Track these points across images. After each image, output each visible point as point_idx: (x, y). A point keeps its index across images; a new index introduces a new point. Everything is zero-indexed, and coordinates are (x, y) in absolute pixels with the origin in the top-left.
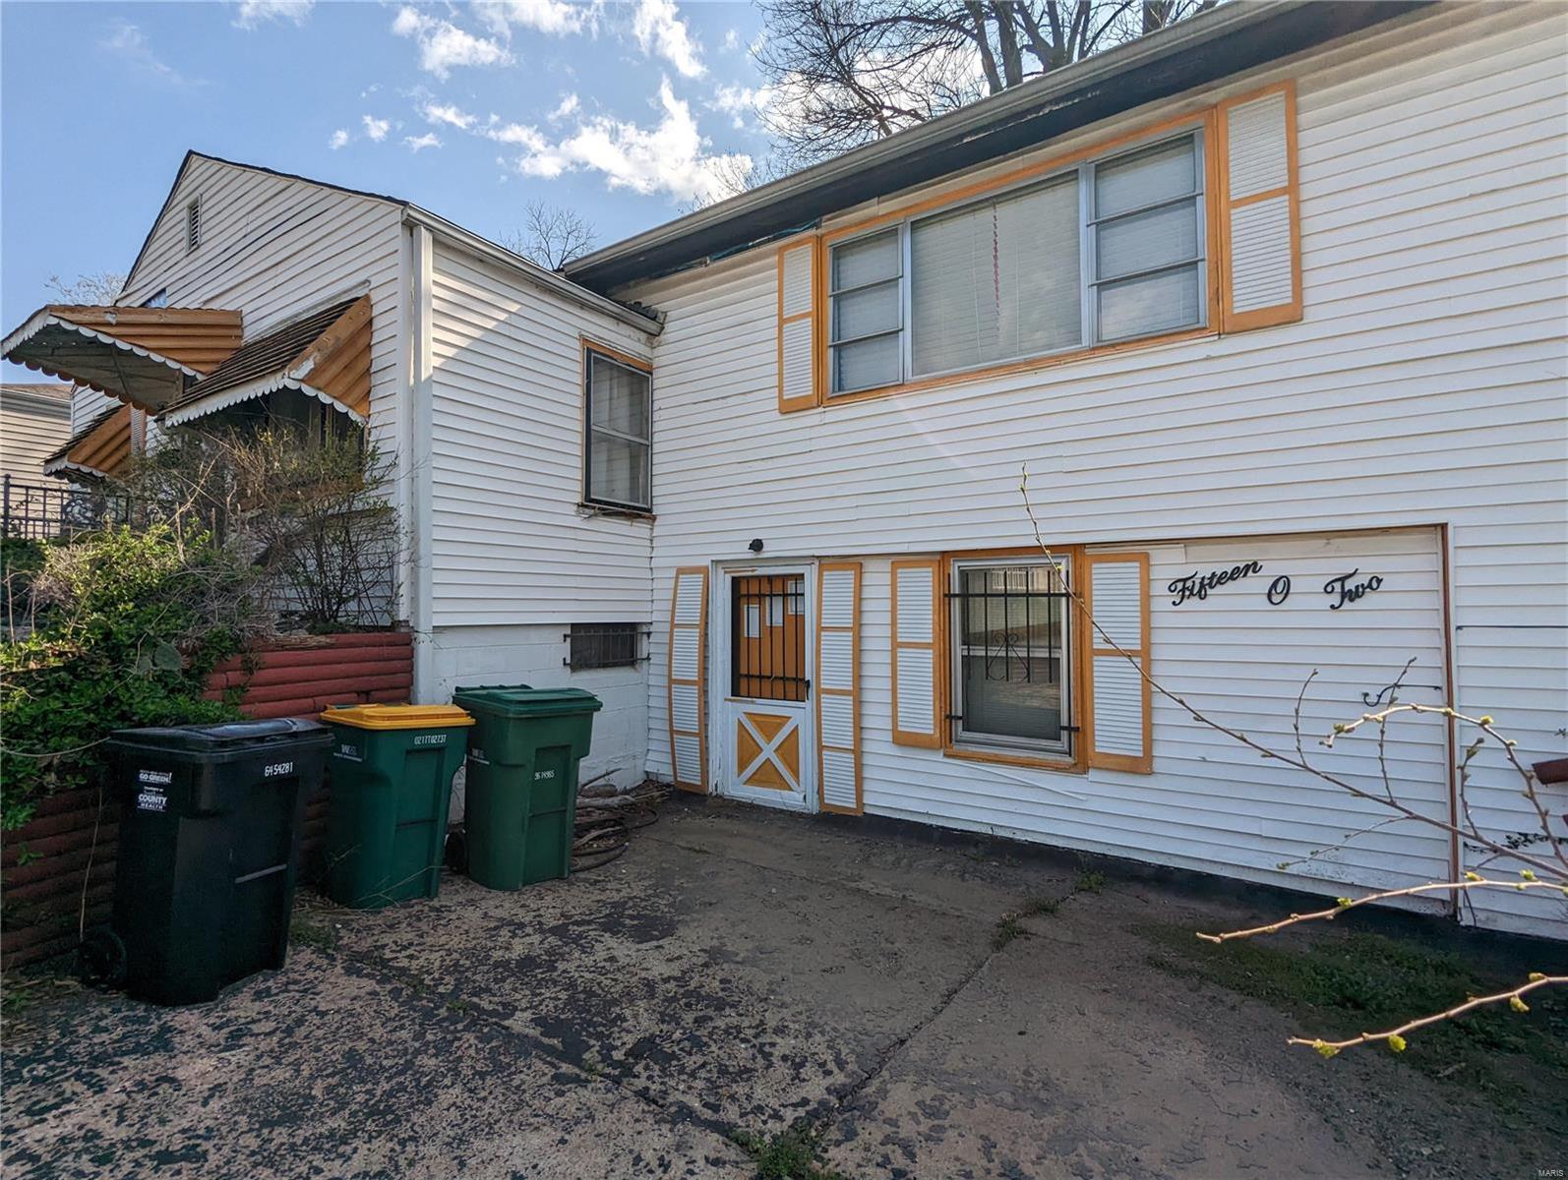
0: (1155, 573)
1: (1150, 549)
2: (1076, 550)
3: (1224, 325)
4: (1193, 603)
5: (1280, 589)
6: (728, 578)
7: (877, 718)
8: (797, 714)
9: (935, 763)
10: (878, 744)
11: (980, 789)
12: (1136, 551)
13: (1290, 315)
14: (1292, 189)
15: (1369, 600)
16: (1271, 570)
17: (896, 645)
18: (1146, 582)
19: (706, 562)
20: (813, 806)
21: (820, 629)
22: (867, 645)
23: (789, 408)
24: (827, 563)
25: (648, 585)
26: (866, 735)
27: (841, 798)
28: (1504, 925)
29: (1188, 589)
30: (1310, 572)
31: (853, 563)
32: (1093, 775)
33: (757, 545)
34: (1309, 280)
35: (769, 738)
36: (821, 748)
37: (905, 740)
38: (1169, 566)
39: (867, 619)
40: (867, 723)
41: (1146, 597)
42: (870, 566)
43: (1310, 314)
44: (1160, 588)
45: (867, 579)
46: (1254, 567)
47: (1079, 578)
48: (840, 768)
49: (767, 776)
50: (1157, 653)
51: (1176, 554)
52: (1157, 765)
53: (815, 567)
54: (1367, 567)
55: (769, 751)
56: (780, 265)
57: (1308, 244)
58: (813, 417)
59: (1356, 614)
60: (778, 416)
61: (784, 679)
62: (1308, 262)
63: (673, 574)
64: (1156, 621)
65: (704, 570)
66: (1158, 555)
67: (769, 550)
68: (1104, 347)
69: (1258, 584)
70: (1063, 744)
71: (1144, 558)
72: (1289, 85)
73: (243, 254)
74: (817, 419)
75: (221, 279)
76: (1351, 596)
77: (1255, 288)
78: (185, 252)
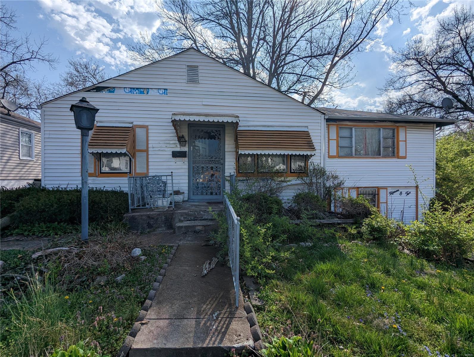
0: (388, 191)
1: (388, 188)
2: (378, 187)
3: (398, 157)
4: (392, 195)
5: (401, 193)
12: (385, 188)
13: (405, 158)
14: (406, 141)
15: (410, 195)
16: (400, 191)
23: (330, 157)
29: (391, 193)
30: (404, 191)
31: (342, 188)
34: (407, 153)
38: (390, 190)
42: (344, 189)
43: (407, 158)
44: (388, 193)
46: (398, 190)
47: (378, 191)
50: (388, 202)
51: (390, 188)
54: (410, 190)
57: (407, 149)
59: (408, 196)
60: (327, 158)
62: (407, 151)
64: (388, 198)
68: (384, 157)
69: (398, 193)
71: (387, 189)
72: (405, 127)
73: (235, 98)
74: (336, 160)
75: (217, 101)
76: (408, 194)
77: (402, 153)
78: (185, 81)
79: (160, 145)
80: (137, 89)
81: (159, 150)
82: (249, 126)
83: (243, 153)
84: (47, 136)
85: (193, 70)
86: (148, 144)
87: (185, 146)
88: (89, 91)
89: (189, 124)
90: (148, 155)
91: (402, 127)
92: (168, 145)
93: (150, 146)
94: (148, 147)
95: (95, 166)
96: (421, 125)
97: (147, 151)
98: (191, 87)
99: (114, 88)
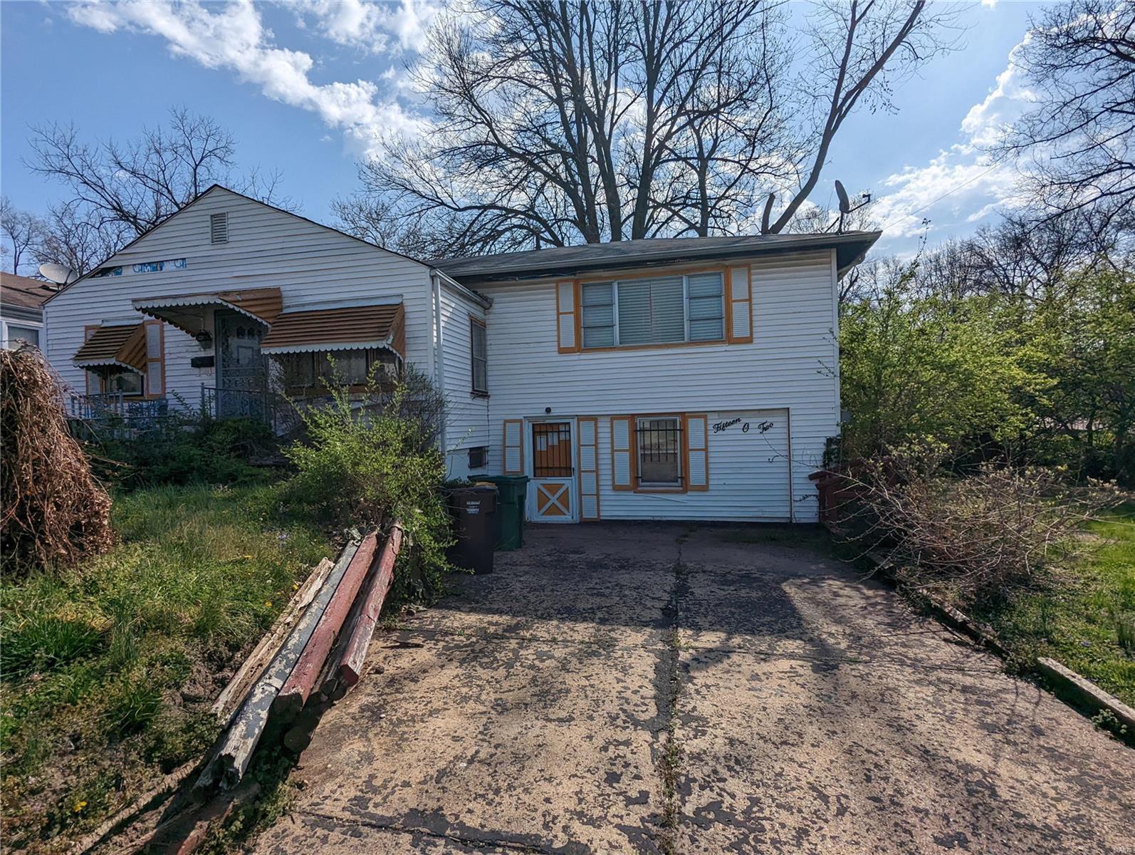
0: (709, 422)
2: (683, 414)
3: (731, 341)
4: (720, 432)
5: (746, 427)
6: (531, 424)
7: (606, 480)
8: (568, 483)
9: (630, 496)
10: (606, 492)
11: (649, 503)
12: (702, 415)
13: (749, 340)
14: (750, 300)
15: (770, 430)
16: (744, 421)
17: (613, 451)
18: (706, 425)
19: (521, 417)
20: (577, 519)
21: (579, 445)
22: (601, 451)
23: (562, 351)
24: (581, 418)
25: (487, 428)
26: (601, 488)
27: (590, 514)
28: (803, 521)
29: (720, 427)
30: (754, 422)
31: (594, 418)
32: (689, 493)
33: (548, 410)
34: (754, 330)
35: (554, 494)
36: (581, 495)
37: (616, 488)
38: (714, 419)
39: (600, 441)
40: (601, 483)
41: (706, 430)
42: (600, 419)
43: (755, 341)
44: (710, 427)
45: (600, 424)
46: (739, 420)
47: (684, 423)
48: (589, 503)
49: (554, 510)
50: (710, 449)
51: (716, 416)
52: (710, 488)
53: (576, 420)
54: (770, 420)
55: (553, 499)
56: (557, 287)
57: (754, 318)
58: (575, 357)
59: (767, 434)
60: (556, 354)
61: (560, 468)
62: (755, 324)
63: (502, 422)
64: (710, 438)
65: (520, 421)
66: (710, 416)
67: (554, 412)
68: (694, 342)
69: (739, 426)
70: (679, 483)
71: (705, 417)
72: (748, 265)
73: (279, 258)
74: (577, 358)
75: (255, 267)
76: (765, 429)
77: (739, 330)
78: (209, 241)
79: (179, 349)
80: (149, 264)
81: (178, 358)
82: (303, 305)
83: (267, 353)
84: (50, 348)
85: (218, 220)
86: (163, 349)
87: (210, 347)
88: (93, 276)
89: (215, 312)
90: (163, 367)
91: (737, 266)
92: (190, 349)
93: (166, 351)
94: (163, 355)
95: (102, 386)
96: (794, 255)
97: (162, 360)
98: (218, 251)
99: (121, 267)
